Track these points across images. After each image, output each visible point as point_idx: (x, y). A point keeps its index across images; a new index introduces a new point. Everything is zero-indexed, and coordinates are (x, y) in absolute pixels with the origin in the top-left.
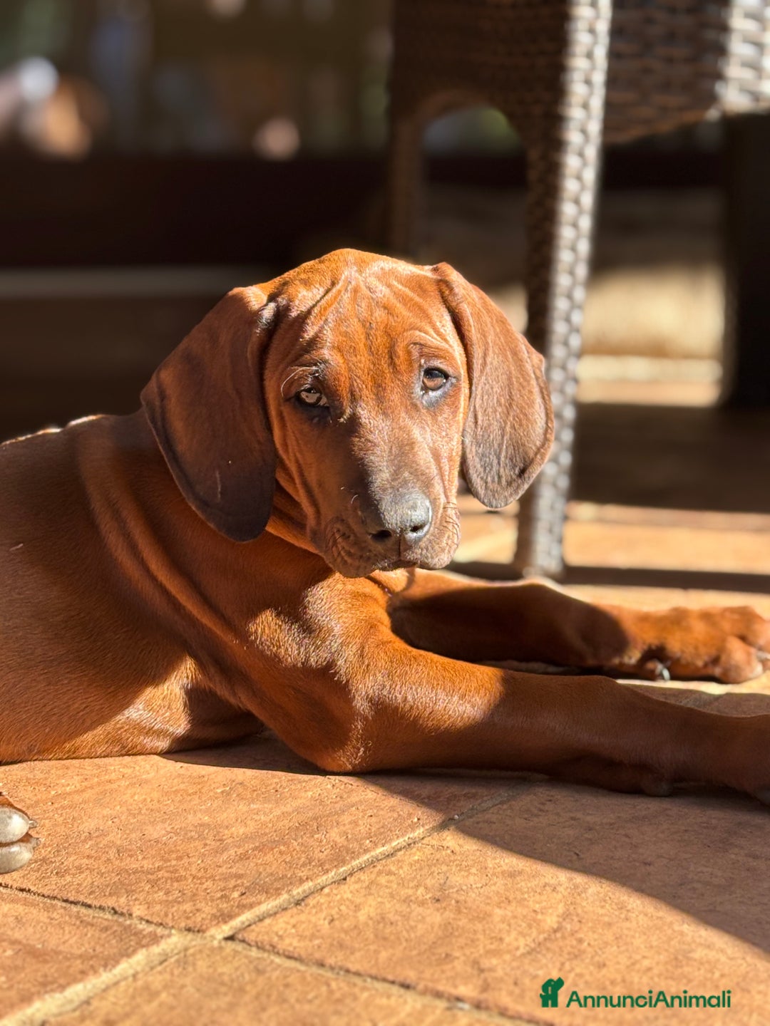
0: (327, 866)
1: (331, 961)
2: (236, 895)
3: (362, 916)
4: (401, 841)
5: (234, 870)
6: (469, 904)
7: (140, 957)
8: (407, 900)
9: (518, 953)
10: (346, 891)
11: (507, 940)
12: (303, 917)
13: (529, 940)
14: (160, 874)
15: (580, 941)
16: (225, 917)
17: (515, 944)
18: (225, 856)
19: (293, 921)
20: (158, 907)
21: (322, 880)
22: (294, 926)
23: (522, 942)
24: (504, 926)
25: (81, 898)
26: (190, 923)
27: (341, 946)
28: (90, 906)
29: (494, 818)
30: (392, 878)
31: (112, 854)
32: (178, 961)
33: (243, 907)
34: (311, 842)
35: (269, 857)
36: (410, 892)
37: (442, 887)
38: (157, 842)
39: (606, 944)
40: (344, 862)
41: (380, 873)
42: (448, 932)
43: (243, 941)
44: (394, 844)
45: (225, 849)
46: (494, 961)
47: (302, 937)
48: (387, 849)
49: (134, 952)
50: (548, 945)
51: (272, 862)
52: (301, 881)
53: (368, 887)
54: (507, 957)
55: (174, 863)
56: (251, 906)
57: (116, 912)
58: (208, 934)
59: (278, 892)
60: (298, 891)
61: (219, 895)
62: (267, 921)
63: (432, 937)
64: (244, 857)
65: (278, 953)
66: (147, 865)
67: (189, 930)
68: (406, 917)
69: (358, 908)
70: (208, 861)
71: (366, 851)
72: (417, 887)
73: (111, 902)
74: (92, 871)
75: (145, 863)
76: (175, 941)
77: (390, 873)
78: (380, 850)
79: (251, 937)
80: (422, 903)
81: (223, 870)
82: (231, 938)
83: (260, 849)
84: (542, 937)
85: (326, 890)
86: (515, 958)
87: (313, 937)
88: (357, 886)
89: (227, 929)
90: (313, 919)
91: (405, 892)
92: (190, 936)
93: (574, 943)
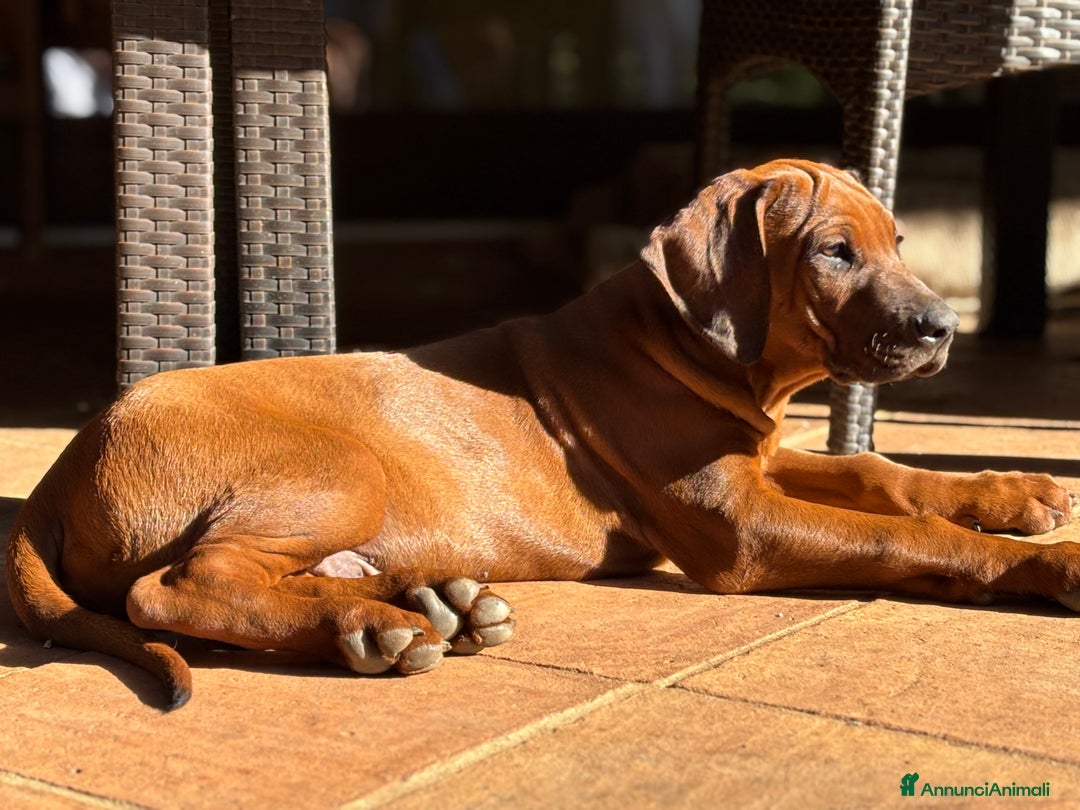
0: (731, 646)
1: (751, 698)
2: (667, 662)
3: (767, 674)
4: (783, 632)
5: (660, 648)
6: (846, 668)
7: (610, 695)
8: (798, 665)
9: (890, 695)
10: (750, 660)
11: (880, 688)
12: (722, 674)
13: (897, 688)
14: (605, 650)
15: (936, 688)
16: (665, 675)
17: (886, 690)
18: (650, 640)
19: (717, 676)
20: (610, 669)
21: (730, 654)
22: (718, 680)
23: (891, 689)
24: (876, 680)
25: (551, 663)
26: (638, 678)
27: (756, 691)
28: (559, 668)
29: (852, 618)
30: (783, 652)
31: (564, 637)
32: (639, 697)
33: (675, 670)
34: (714, 631)
35: (684, 641)
36: (800, 661)
37: (823, 658)
38: (596, 631)
39: (956, 690)
40: (743, 644)
41: (773, 649)
42: (834, 684)
43: (683, 687)
44: (778, 633)
45: (649, 636)
46: (874, 700)
47: (725, 686)
48: (773, 636)
49: (605, 692)
50: (912, 690)
51: (688, 645)
52: (714, 654)
53: (766, 658)
54: (883, 698)
55: (612, 643)
56: (681, 668)
57: (580, 672)
58: (654, 684)
59: (699, 661)
60: (714, 660)
61: (654, 662)
62: (697, 676)
63: (823, 687)
64: (665, 640)
65: (711, 695)
66: (593, 644)
67: (639, 681)
68: (801, 676)
69: (762, 670)
70: (639, 642)
71: (758, 637)
72: (804, 658)
73: (574, 665)
74: (552, 648)
75: (591, 643)
76: (630, 687)
77: (781, 649)
78: (768, 637)
79: (688, 685)
80: (811, 667)
81: (652, 648)
82: (674, 686)
83: (677, 635)
84: (906, 687)
85: (735, 659)
86: (888, 698)
87: (733, 686)
88: (758, 657)
89: (667, 681)
90: (731, 676)
91: (795, 661)
92: (641, 685)
93: (932, 689)
